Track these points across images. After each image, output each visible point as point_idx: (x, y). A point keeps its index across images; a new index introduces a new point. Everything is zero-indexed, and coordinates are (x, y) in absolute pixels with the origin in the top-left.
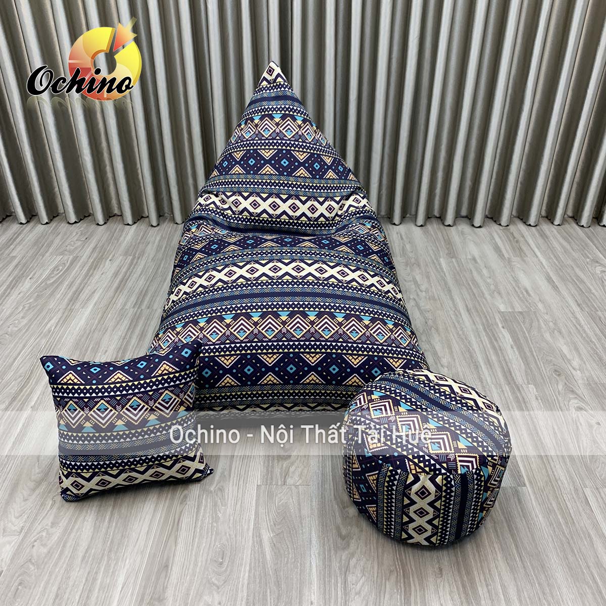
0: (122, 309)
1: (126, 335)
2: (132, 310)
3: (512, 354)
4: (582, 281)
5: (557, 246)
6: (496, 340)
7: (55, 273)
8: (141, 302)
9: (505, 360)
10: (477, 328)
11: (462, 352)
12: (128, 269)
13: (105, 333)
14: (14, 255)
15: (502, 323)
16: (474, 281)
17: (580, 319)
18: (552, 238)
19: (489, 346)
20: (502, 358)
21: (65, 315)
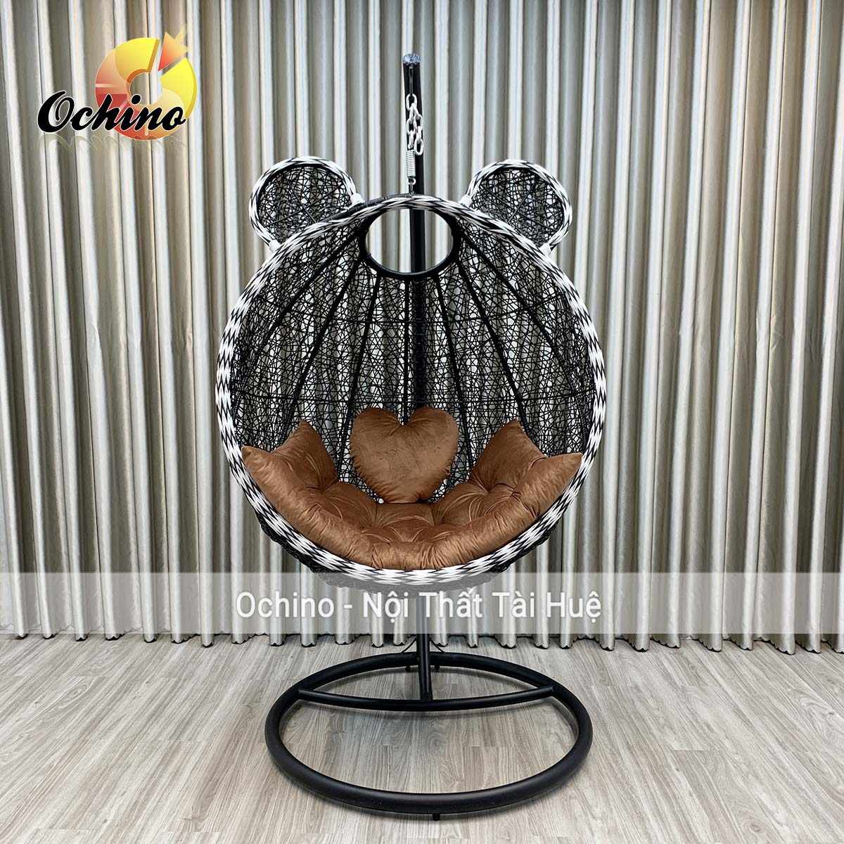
0: (155, 740)
1: (155, 772)
2: (167, 742)
3: (692, 805)
4: (782, 715)
5: (746, 673)
6: (669, 786)
7: (71, 696)
8: (181, 732)
9: (682, 811)
10: (642, 771)
11: (622, 800)
12: (170, 693)
13: (126, 770)
14: (20, 674)
15: (676, 765)
16: (636, 712)
17: (784, 761)
18: (739, 664)
19: (658, 792)
20: (676, 808)
21: (75, 747)
